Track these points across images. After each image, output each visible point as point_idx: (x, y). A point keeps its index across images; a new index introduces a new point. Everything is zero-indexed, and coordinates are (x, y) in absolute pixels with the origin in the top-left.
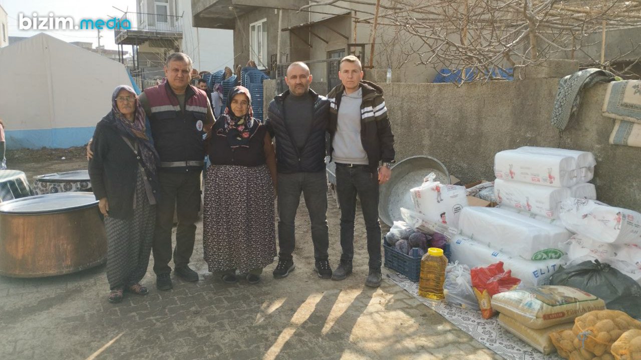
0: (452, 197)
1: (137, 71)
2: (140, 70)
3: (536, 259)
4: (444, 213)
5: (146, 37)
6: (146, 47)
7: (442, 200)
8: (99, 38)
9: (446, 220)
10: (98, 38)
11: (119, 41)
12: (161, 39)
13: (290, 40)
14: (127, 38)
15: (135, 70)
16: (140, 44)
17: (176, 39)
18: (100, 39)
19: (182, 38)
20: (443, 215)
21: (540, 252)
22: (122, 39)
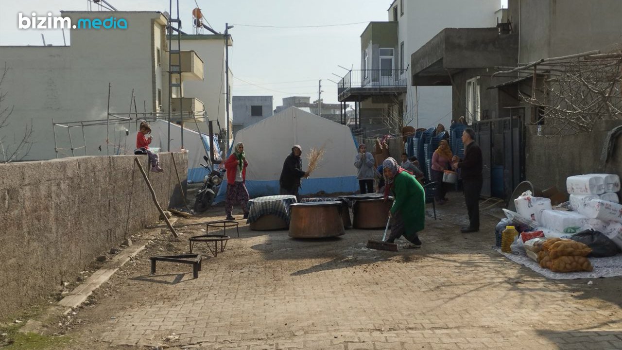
0: (539, 205)
1: (359, 130)
2: (362, 129)
3: (566, 232)
4: (534, 214)
5: (369, 94)
6: (368, 103)
7: (532, 206)
8: (320, 93)
9: (535, 219)
10: (318, 94)
11: (343, 99)
12: (385, 95)
13: (499, 97)
14: (350, 96)
15: (357, 128)
16: (363, 100)
17: (400, 94)
18: (321, 95)
19: (406, 92)
20: (532, 215)
21: (569, 228)
22: (346, 97)
